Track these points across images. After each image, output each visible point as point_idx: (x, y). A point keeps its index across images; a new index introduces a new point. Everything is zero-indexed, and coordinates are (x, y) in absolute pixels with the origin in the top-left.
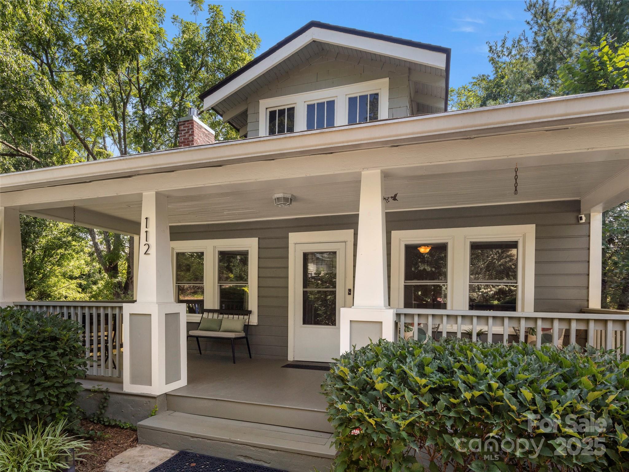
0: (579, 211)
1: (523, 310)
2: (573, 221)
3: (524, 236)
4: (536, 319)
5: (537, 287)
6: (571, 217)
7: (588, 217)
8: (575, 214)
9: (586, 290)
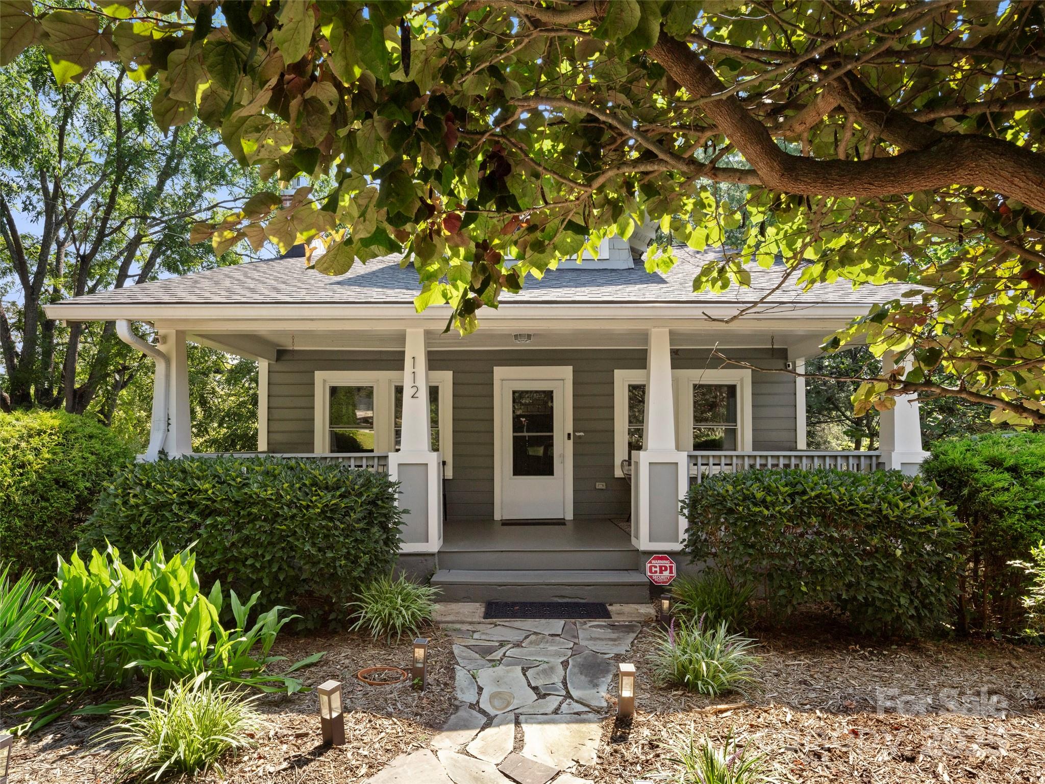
0: (786, 358)
1: (743, 450)
2: (782, 367)
3: (742, 380)
4: (755, 457)
5: (754, 430)
6: (780, 364)
7: (794, 364)
8: (783, 361)
9: (793, 433)
